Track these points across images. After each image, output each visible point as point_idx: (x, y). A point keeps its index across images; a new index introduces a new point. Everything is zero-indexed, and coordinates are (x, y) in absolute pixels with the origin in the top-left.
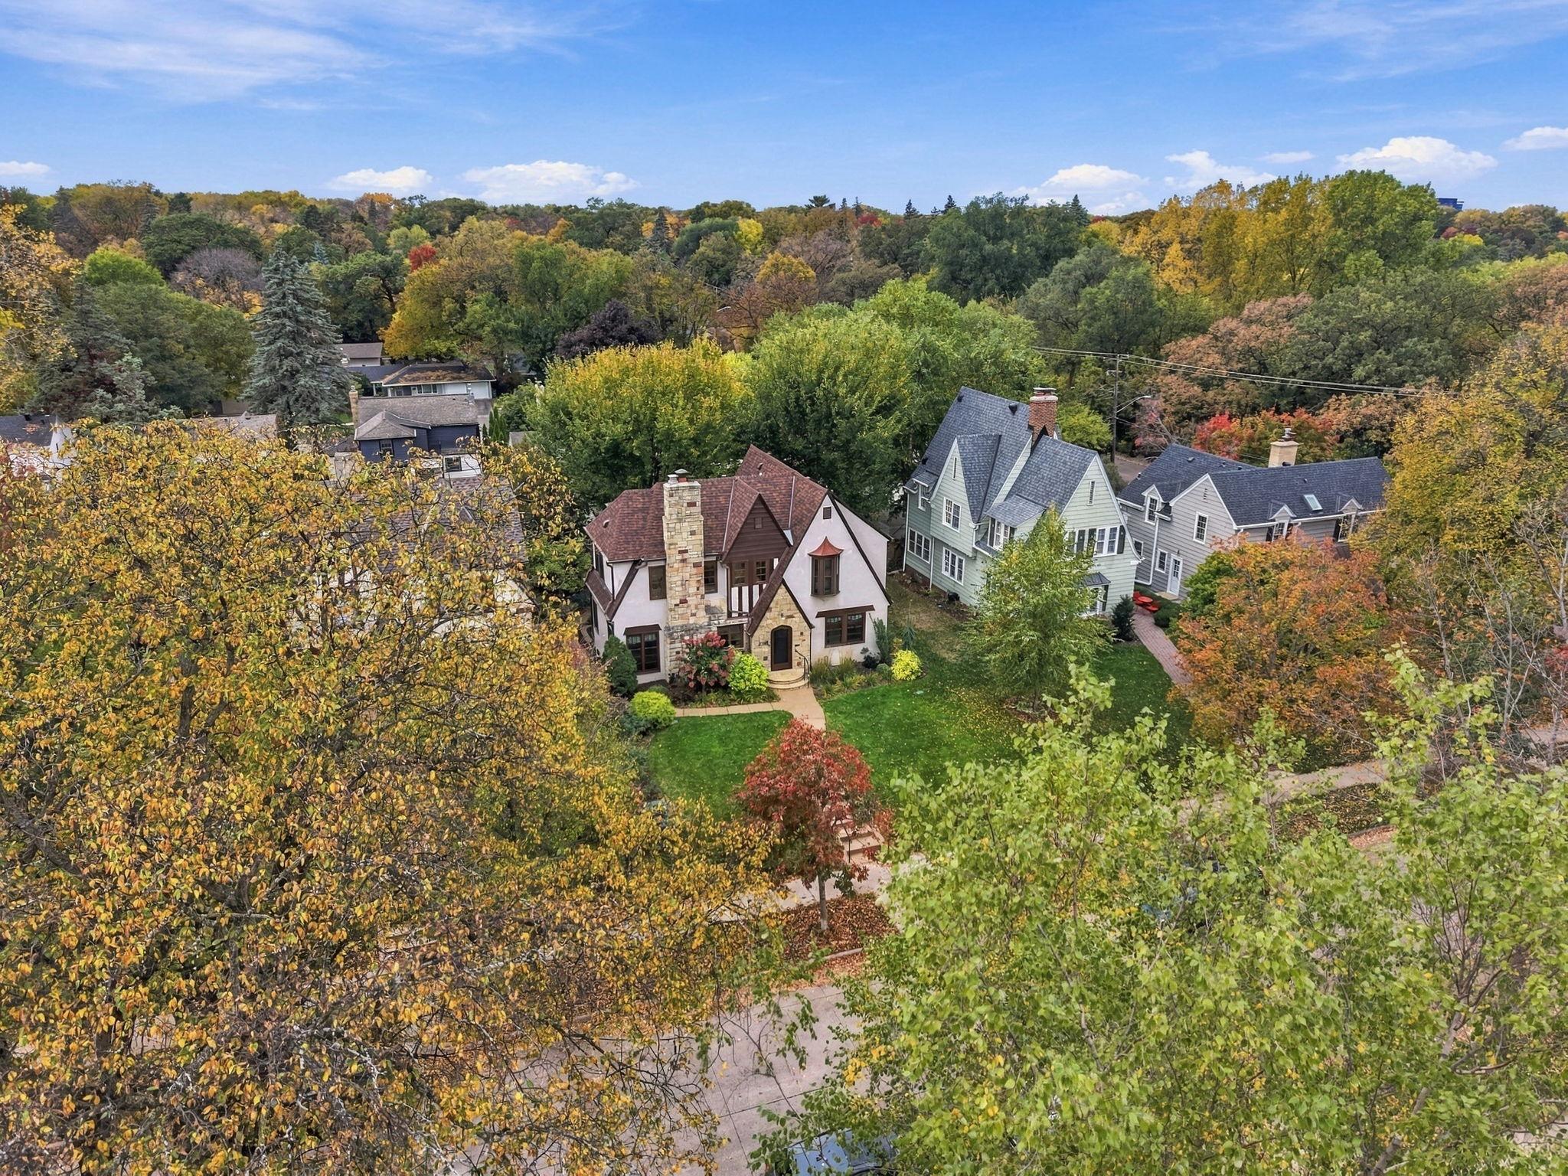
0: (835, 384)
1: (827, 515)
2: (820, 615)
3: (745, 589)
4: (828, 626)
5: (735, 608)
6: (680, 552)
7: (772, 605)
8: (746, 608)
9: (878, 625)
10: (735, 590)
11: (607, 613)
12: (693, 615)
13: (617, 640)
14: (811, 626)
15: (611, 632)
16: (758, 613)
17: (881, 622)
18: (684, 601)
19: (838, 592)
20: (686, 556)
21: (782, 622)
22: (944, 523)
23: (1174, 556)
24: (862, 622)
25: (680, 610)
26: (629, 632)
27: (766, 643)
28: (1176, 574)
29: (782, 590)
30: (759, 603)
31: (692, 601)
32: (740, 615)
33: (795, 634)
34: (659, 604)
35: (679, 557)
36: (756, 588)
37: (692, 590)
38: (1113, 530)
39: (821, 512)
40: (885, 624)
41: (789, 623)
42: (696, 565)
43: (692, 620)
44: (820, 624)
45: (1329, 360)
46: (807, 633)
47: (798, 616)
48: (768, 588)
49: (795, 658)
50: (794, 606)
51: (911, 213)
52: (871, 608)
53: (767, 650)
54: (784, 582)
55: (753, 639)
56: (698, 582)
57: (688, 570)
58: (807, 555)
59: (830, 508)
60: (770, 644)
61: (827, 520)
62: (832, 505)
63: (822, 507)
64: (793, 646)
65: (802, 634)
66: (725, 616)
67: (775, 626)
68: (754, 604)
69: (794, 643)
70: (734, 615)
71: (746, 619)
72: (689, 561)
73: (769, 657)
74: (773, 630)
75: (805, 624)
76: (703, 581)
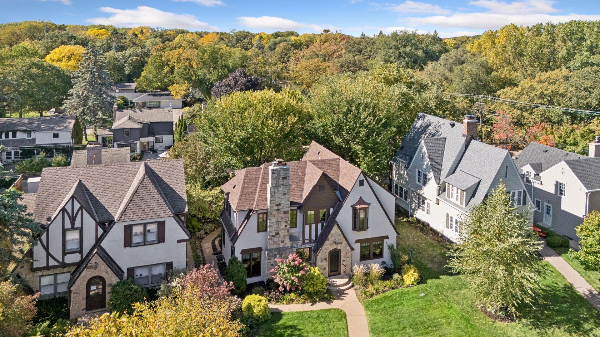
0: (358, 112)
1: (362, 184)
2: (357, 241)
3: (313, 226)
4: (362, 247)
5: (307, 237)
6: (277, 205)
7: (329, 236)
8: (313, 237)
9: (391, 248)
10: (307, 227)
11: (231, 240)
12: (282, 242)
13: (237, 258)
14: (352, 249)
15: (233, 252)
16: (320, 241)
17: (393, 246)
18: (277, 234)
19: (368, 228)
20: (280, 207)
21: (335, 246)
22: (417, 182)
23: (546, 204)
24: (382, 244)
25: (275, 239)
26: (243, 252)
27: (326, 259)
28: (548, 213)
29: (335, 228)
30: (322, 235)
31: (282, 233)
32: (310, 242)
33: (343, 254)
34: (262, 234)
35: (276, 208)
36: (320, 226)
37: (283, 226)
38: (520, 192)
39: (358, 183)
40: (395, 247)
41: (339, 247)
42: (285, 212)
43: (281, 245)
44: (357, 247)
45: (589, 100)
46: (350, 254)
47: (345, 243)
48: (327, 226)
49: (342, 268)
50: (342, 237)
51: (363, 37)
52: (387, 237)
53: (326, 264)
54: (336, 223)
55: (318, 257)
56: (286, 222)
57: (281, 215)
58: (350, 207)
59: (363, 180)
60: (327, 260)
61: (361, 187)
62: (364, 179)
63: (359, 179)
64: (342, 261)
65: (347, 253)
66: (301, 243)
67: (331, 249)
68: (318, 235)
69: (342, 259)
70: (307, 241)
71: (313, 244)
72: (281, 210)
73: (327, 269)
74: (330, 252)
75: (349, 248)
76: (289, 222)
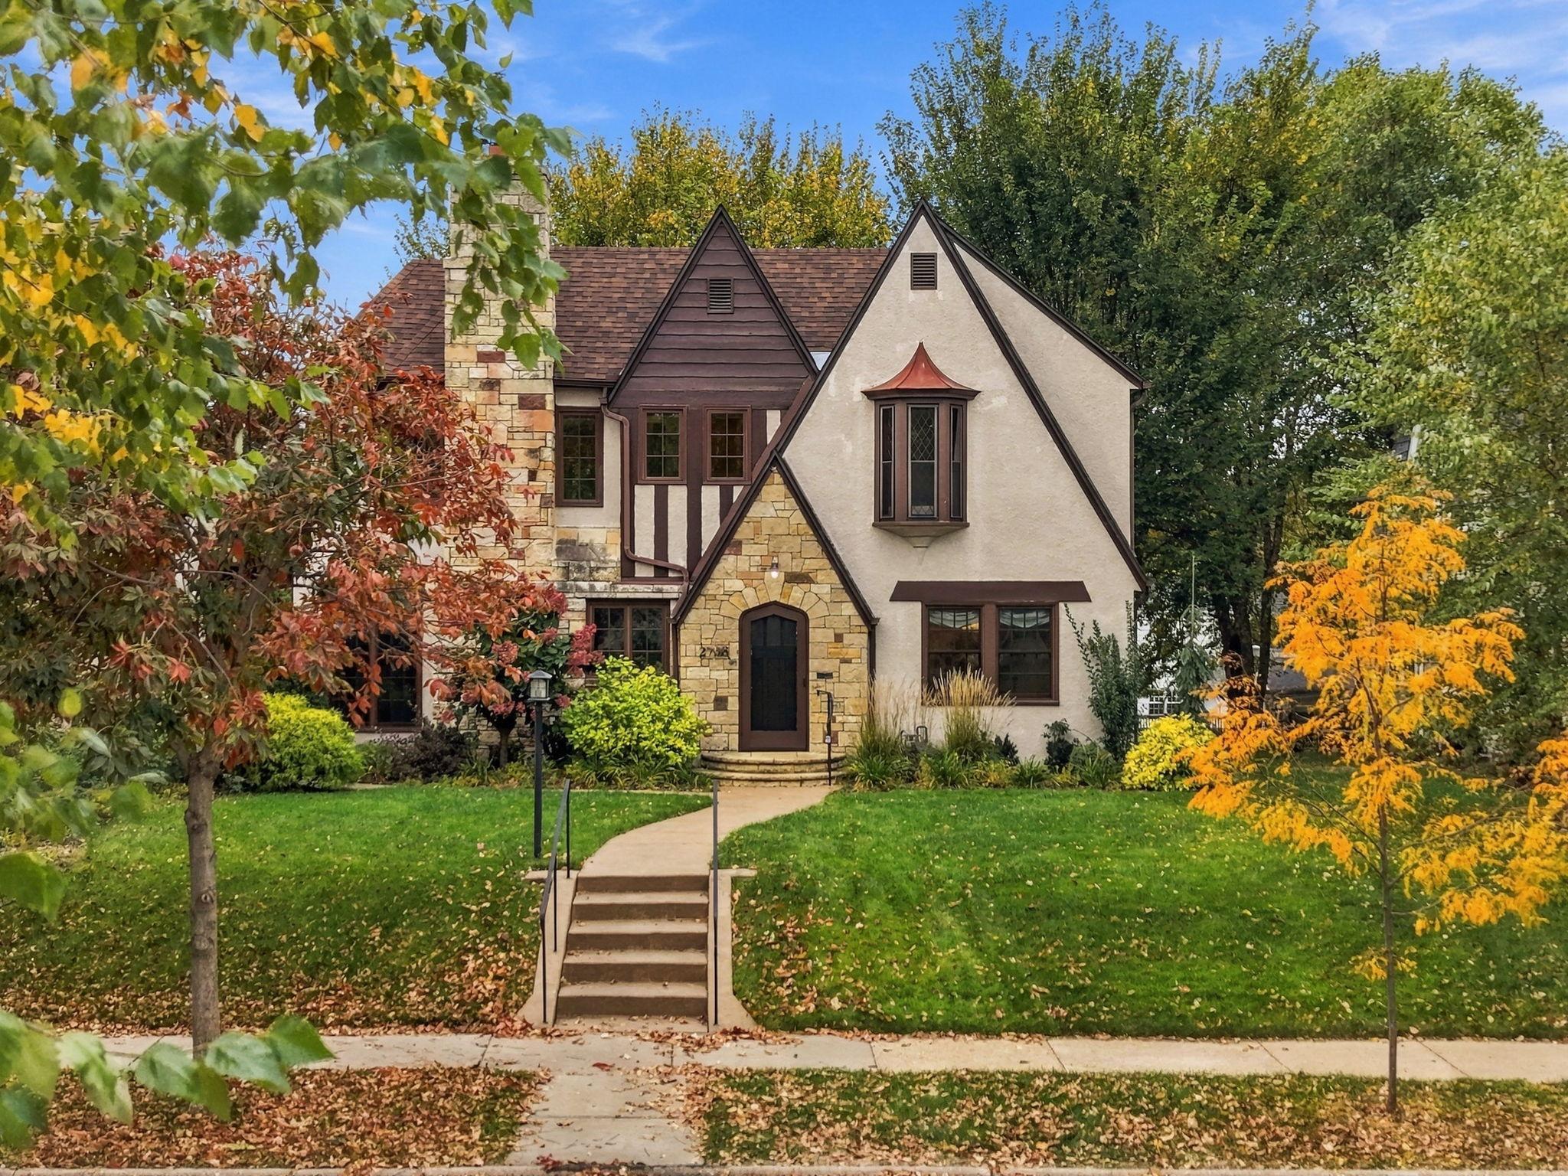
1: (924, 275)
2: (904, 592)
3: (678, 497)
4: (931, 634)
5: (645, 547)
6: (482, 357)
7: (742, 534)
8: (678, 556)
10: (645, 496)
12: (517, 554)
14: (870, 622)
16: (706, 563)
19: (961, 523)
20: (499, 370)
21: (773, 588)
24: (1047, 635)
27: (723, 653)
29: (773, 490)
32: (660, 574)
33: (818, 636)
35: (479, 372)
36: (710, 496)
37: (520, 477)
39: (901, 270)
41: (796, 596)
42: (530, 405)
44: (904, 620)
46: (858, 642)
47: (827, 582)
49: (818, 714)
50: (814, 548)
52: (1077, 592)
53: (726, 677)
56: (533, 453)
57: (505, 412)
58: (859, 397)
59: (933, 257)
60: (735, 656)
61: (925, 294)
62: (940, 251)
63: (907, 251)
64: (812, 676)
65: (839, 638)
66: (611, 572)
67: (753, 603)
68: (705, 547)
69: (814, 665)
70: (641, 572)
71: (676, 588)
72: (506, 387)
73: (733, 704)
74: (745, 614)
75: (849, 609)
76: (548, 454)
